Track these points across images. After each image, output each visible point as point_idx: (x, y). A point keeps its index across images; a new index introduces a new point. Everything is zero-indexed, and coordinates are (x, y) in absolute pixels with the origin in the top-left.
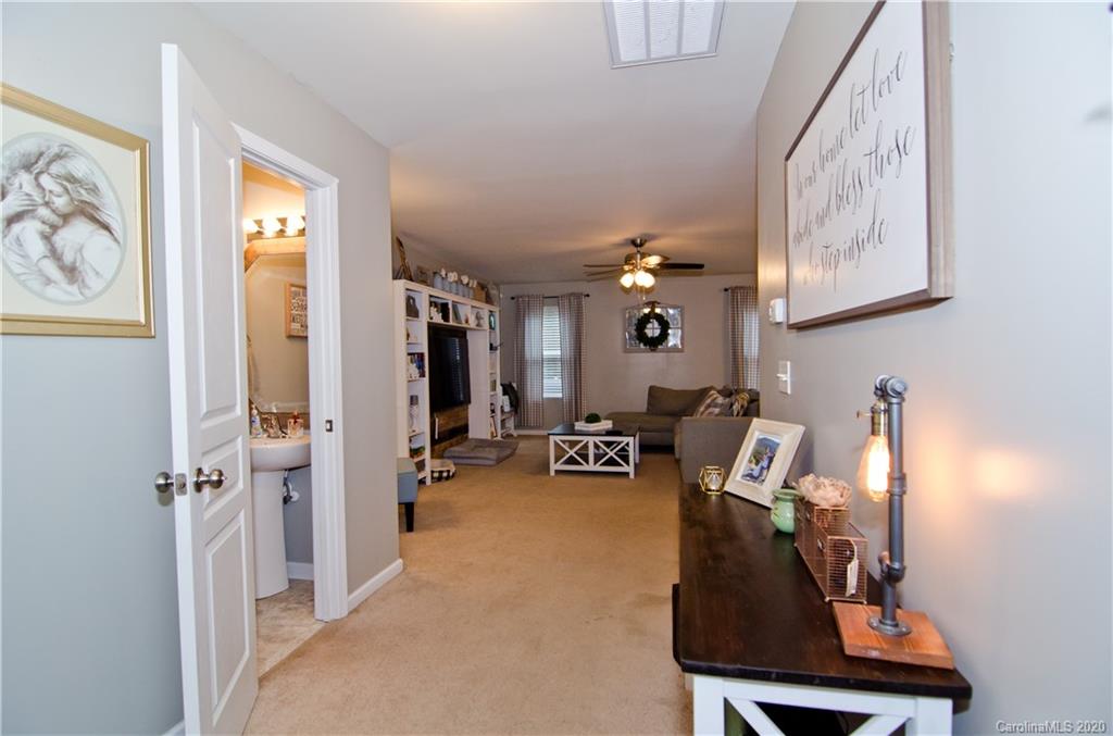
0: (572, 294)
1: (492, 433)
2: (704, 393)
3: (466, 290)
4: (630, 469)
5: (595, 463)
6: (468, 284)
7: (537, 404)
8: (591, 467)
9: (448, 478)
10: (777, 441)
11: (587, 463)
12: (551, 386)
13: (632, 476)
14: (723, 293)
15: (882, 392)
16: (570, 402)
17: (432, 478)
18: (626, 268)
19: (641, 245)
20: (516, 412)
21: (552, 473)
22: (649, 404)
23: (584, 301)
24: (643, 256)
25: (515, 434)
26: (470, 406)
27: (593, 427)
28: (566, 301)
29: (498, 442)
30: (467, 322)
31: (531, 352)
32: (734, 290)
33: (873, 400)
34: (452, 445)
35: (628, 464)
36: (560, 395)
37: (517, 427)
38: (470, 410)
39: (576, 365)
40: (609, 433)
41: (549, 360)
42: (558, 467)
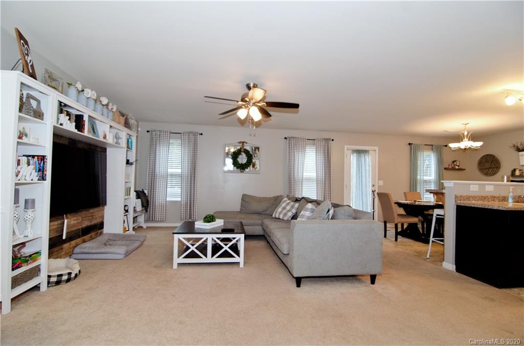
0: (190, 133)
1: (125, 228)
2: (279, 199)
3: (105, 110)
4: (240, 259)
5: (213, 256)
6: (107, 105)
7: (162, 205)
8: (209, 259)
9: (68, 280)
11: (206, 256)
12: (173, 192)
13: (242, 265)
14: (284, 140)
16: (186, 204)
17: (49, 283)
20: (147, 211)
21: (175, 266)
22: (242, 205)
23: (199, 138)
25: (145, 227)
26: (105, 207)
27: (210, 226)
28: (187, 136)
29: (129, 236)
30: (105, 137)
31: (160, 169)
34: (84, 241)
35: (239, 256)
36: (179, 199)
37: (146, 221)
38: (105, 210)
40: (223, 231)
41: (172, 175)
42: (182, 260)
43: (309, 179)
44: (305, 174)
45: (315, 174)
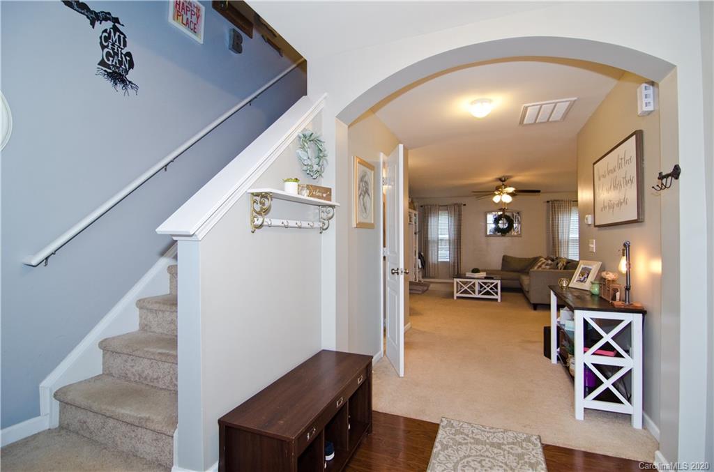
0: (455, 204)
2: (536, 260)
4: (498, 297)
5: (479, 294)
7: (435, 265)
8: (477, 295)
10: (590, 267)
11: (475, 293)
12: (443, 254)
13: (499, 301)
14: (546, 204)
15: (625, 245)
16: (454, 263)
18: (496, 193)
19: (504, 181)
20: (425, 268)
21: (455, 298)
22: (503, 265)
23: (463, 207)
24: (506, 187)
27: (477, 275)
28: (452, 209)
31: (432, 235)
32: (553, 201)
33: (623, 247)
35: (497, 294)
36: (448, 260)
37: (424, 277)
39: (457, 243)
40: (486, 278)
41: (442, 240)
42: (459, 295)
43: (573, 241)
44: (571, 236)
45: (578, 236)
